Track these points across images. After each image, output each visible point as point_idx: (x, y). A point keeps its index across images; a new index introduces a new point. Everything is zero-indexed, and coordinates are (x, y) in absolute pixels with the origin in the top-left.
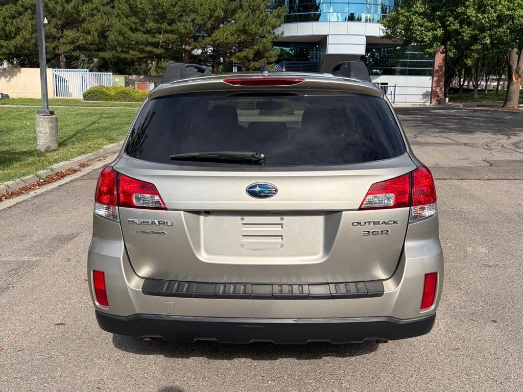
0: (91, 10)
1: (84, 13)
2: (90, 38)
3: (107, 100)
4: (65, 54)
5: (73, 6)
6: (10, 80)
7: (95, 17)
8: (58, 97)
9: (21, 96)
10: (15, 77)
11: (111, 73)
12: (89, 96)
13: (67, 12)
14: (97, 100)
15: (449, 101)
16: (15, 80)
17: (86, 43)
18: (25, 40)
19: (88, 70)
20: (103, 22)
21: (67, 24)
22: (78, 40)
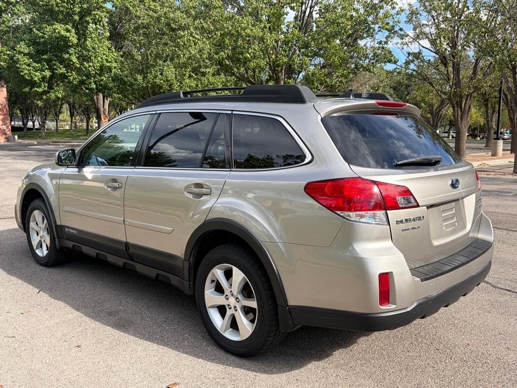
15: (19, 138)
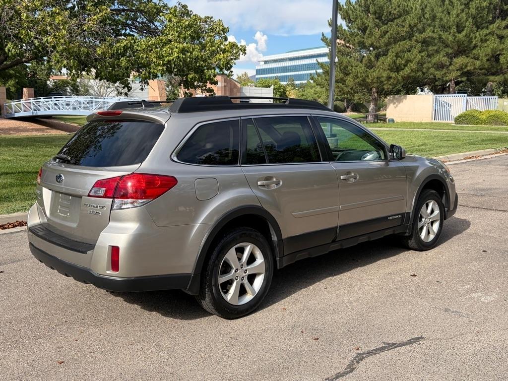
0: (485, 36)
1: (476, 39)
2: (478, 63)
3: (477, 124)
4: (455, 81)
5: (464, 35)
6: (397, 106)
7: (488, 42)
8: (436, 121)
9: (405, 120)
10: (401, 104)
11: (497, 97)
12: (460, 119)
13: (458, 41)
14: (467, 124)
16: (401, 105)
17: (475, 68)
18: (412, 71)
19: (466, 95)
20: (495, 45)
21: (460, 52)
22: (466, 66)
